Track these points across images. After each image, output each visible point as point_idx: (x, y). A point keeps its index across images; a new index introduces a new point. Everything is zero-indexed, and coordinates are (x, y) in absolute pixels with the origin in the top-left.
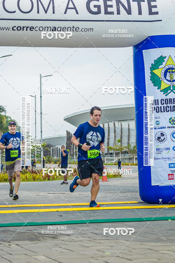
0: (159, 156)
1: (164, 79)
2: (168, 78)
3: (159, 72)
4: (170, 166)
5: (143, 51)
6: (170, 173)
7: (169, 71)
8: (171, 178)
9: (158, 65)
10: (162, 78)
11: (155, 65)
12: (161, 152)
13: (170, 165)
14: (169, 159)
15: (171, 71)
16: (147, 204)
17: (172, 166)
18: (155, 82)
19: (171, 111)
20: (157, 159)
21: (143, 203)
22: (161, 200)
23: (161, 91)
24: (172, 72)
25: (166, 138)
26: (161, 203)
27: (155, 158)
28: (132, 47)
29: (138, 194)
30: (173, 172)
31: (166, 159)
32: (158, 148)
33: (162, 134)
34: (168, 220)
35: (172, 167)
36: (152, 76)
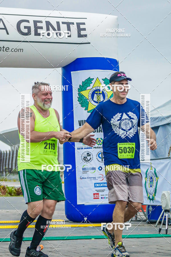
0: (85, 176)
1: (92, 100)
2: (95, 99)
3: (86, 94)
4: (96, 186)
5: (71, 72)
6: (96, 192)
7: (96, 92)
8: (96, 197)
9: (86, 87)
10: (89, 99)
11: (83, 86)
12: (87, 171)
13: (96, 184)
14: (95, 179)
15: (98, 92)
16: (72, 222)
17: (98, 185)
18: (83, 103)
19: (97, 132)
20: (83, 178)
21: (68, 221)
22: (86, 219)
23: (88, 112)
24: (100, 94)
25: (92, 158)
26: (86, 222)
27: (82, 177)
28: (61, 68)
29: (64, 212)
30: (98, 192)
31: (92, 179)
32: (84, 167)
33: (89, 155)
34: (91, 239)
35: (97, 187)
36: (80, 97)
